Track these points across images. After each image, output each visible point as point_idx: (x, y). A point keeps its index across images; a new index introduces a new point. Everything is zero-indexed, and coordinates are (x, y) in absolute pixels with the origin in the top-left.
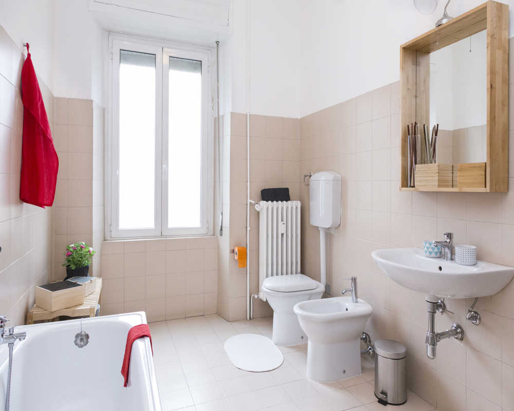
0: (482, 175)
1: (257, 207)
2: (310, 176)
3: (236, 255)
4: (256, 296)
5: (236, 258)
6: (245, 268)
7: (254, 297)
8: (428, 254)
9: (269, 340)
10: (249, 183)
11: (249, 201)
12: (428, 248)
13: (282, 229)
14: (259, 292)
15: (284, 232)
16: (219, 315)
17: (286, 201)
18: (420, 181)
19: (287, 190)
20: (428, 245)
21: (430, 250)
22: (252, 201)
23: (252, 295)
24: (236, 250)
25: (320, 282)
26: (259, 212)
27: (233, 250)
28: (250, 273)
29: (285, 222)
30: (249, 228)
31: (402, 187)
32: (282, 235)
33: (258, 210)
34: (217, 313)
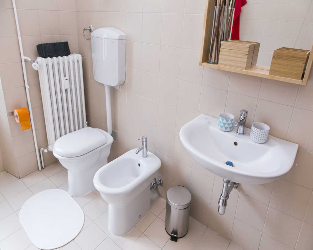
0: (301, 67)
1: (35, 66)
2: (90, 30)
3: (16, 118)
4: (46, 151)
5: (18, 121)
6: (30, 129)
7: (43, 151)
8: (223, 128)
9: (66, 192)
10: (20, 37)
11: (23, 58)
12: (224, 124)
13: (65, 84)
14: (48, 146)
15: (68, 87)
16: (8, 172)
17: (67, 55)
18: (225, 60)
19: (66, 44)
20: (225, 121)
21: (227, 125)
22: (27, 58)
23: (42, 149)
24: (16, 113)
25: (107, 132)
26: (37, 71)
27: (13, 113)
28: (35, 130)
29: (67, 77)
30: (27, 87)
31: (202, 62)
32: (66, 90)
33: (37, 70)
34: (4, 170)
